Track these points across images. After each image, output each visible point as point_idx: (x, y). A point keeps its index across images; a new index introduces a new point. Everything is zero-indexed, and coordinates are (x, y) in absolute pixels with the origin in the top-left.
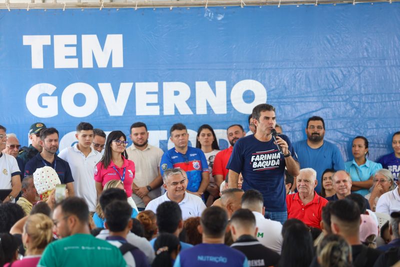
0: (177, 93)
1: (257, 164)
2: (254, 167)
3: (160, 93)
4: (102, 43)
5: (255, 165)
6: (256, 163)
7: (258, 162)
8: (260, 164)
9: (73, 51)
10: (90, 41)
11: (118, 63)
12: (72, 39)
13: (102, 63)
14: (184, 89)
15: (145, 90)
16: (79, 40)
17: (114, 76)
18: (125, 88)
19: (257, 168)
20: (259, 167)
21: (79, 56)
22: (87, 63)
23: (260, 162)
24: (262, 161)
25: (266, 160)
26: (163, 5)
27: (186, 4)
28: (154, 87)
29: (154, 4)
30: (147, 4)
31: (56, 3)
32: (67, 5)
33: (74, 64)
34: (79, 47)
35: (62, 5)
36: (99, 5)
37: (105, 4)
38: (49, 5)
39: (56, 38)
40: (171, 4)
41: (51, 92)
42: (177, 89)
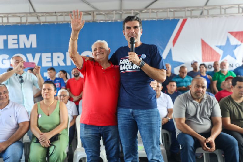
0: (58, 57)
3: (52, 57)
4: (28, 38)
5: (121, 68)
9: (16, 42)
10: (23, 37)
11: (35, 46)
12: (15, 37)
13: (28, 46)
14: (61, 55)
15: (46, 56)
16: (18, 37)
17: (33, 51)
18: (37, 56)
20: (124, 70)
21: (18, 43)
22: (22, 46)
25: (129, 64)
26: (52, 22)
27: (61, 22)
28: (49, 55)
29: (48, 22)
30: (45, 22)
31: (8, 23)
32: (13, 23)
33: (16, 46)
34: (18, 39)
35: (10, 23)
36: (26, 23)
37: (28, 23)
38: (5, 23)
39: (9, 36)
40: (55, 22)
41: (7, 58)
42: (58, 56)
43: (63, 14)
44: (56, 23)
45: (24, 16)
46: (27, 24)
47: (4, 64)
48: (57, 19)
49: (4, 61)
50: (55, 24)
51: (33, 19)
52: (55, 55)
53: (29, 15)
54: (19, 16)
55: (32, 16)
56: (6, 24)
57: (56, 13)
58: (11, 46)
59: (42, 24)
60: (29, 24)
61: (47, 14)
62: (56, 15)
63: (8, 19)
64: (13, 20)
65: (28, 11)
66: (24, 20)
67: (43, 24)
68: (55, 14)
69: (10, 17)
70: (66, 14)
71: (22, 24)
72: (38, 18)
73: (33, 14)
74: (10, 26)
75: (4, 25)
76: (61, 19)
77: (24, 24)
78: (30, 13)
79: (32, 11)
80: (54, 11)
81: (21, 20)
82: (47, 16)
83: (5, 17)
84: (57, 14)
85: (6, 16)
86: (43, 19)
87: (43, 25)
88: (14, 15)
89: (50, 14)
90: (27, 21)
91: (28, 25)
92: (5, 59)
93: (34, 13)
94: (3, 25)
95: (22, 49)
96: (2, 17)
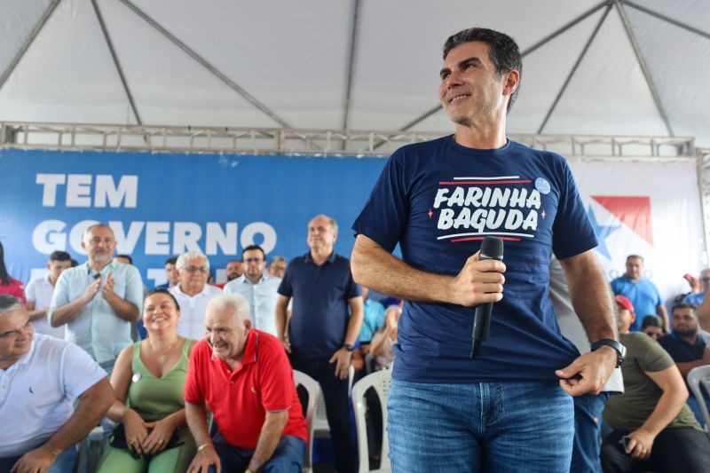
0: (187, 233)
1: (455, 217)
2: (441, 226)
3: (171, 233)
4: (117, 183)
5: (445, 221)
6: (452, 213)
7: (457, 209)
8: (465, 220)
9: (87, 191)
10: (104, 182)
11: (131, 202)
12: (87, 179)
13: (115, 203)
14: (195, 229)
15: (156, 233)
16: (94, 180)
17: (126, 216)
18: (136, 227)
19: (452, 230)
20: (461, 229)
21: (92, 195)
22: (100, 203)
23: (466, 212)
24: (473, 208)
25: (488, 208)
26: (179, 149)
27: (201, 150)
28: (165, 226)
29: (170, 149)
30: (164, 148)
31: (73, 145)
32: (84, 146)
33: (86, 203)
34: (93, 186)
35: (79, 146)
36: (116, 148)
37: (122, 148)
38: (66, 146)
39: (71, 177)
40: (187, 149)
41: (59, 229)
42: (188, 230)
43: (208, 132)
44: (187, 153)
45: (113, 133)
46: (118, 151)
47: (52, 243)
48: (192, 142)
49: (53, 237)
50: (185, 155)
51: (133, 141)
52: (180, 227)
53: (124, 130)
54: (102, 132)
55: (133, 133)
56: (67, 149)
57: (189, 128)
58: (72, 200)
59: (153, 152)
60: (123, 151)
61: (169, 131)
62: (189, 135)
63: (73, 137)
64: (86, 141)
65: (124, 122)
66: (112, 141)
67: (156, 152)
68: (187, 131)
69: (80, 132)
70: (213, 132)
71: (107, 150)
72: (145, 138)
73: (134, 129)
74: (78, 153)
75: (63, 150)
76: (201, 144)
77: (113, 150)
78: (129, 126)
79: (133, 121)
80: (187, 124)
81: (105, 141)
82: (169, 135)
83: (67, 132)
84: (191, 131)
85: (71, 129)
86: (157, 142)
87: (155, 154)
88: (90, 129)
89: (177, 131)
90: (118, 143)
91: (121, 153)
92: (55, 232)
93: (138, 126)
94: (59, 151)
95: (100, 209)
96: (61, 133)
